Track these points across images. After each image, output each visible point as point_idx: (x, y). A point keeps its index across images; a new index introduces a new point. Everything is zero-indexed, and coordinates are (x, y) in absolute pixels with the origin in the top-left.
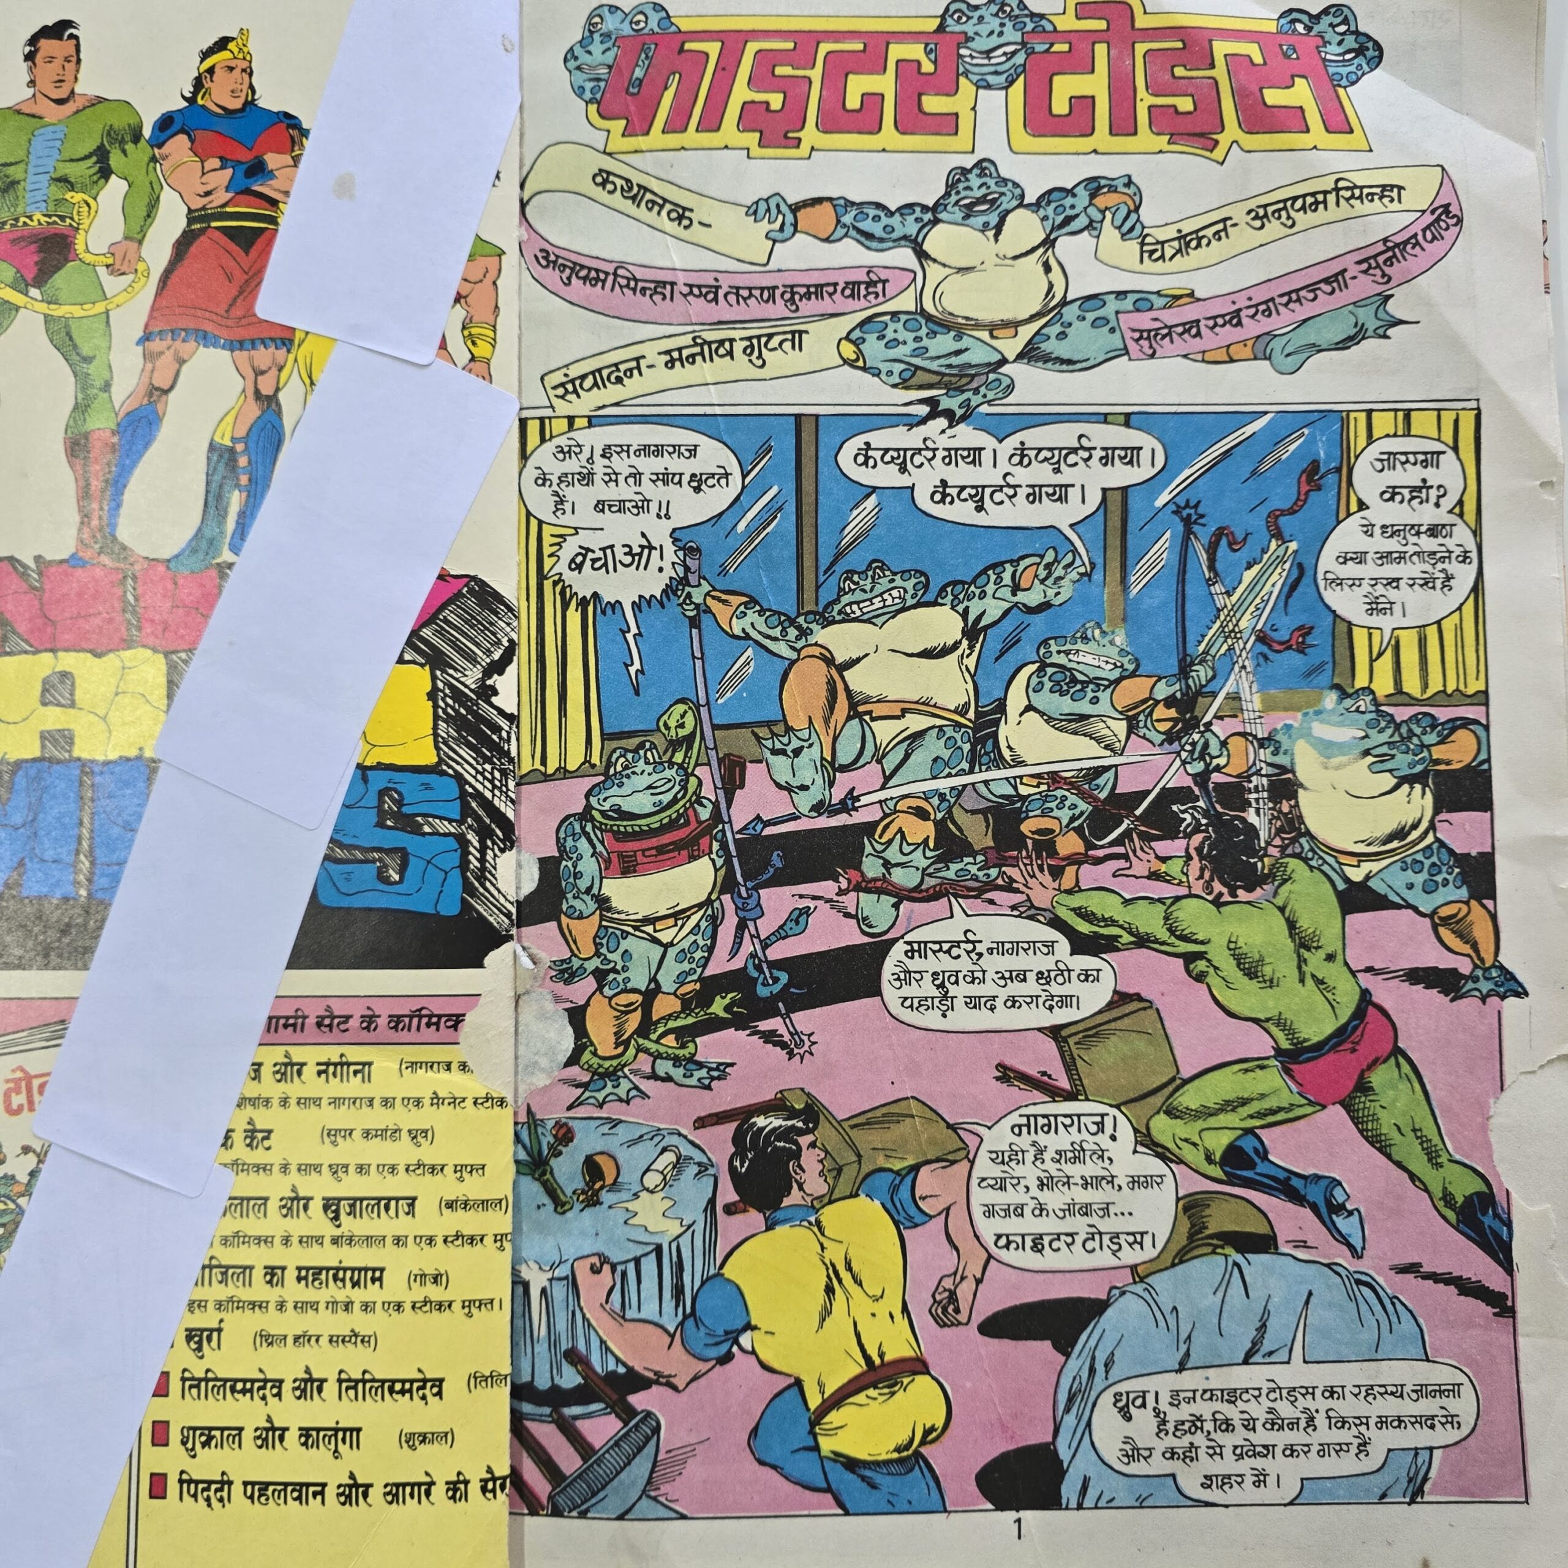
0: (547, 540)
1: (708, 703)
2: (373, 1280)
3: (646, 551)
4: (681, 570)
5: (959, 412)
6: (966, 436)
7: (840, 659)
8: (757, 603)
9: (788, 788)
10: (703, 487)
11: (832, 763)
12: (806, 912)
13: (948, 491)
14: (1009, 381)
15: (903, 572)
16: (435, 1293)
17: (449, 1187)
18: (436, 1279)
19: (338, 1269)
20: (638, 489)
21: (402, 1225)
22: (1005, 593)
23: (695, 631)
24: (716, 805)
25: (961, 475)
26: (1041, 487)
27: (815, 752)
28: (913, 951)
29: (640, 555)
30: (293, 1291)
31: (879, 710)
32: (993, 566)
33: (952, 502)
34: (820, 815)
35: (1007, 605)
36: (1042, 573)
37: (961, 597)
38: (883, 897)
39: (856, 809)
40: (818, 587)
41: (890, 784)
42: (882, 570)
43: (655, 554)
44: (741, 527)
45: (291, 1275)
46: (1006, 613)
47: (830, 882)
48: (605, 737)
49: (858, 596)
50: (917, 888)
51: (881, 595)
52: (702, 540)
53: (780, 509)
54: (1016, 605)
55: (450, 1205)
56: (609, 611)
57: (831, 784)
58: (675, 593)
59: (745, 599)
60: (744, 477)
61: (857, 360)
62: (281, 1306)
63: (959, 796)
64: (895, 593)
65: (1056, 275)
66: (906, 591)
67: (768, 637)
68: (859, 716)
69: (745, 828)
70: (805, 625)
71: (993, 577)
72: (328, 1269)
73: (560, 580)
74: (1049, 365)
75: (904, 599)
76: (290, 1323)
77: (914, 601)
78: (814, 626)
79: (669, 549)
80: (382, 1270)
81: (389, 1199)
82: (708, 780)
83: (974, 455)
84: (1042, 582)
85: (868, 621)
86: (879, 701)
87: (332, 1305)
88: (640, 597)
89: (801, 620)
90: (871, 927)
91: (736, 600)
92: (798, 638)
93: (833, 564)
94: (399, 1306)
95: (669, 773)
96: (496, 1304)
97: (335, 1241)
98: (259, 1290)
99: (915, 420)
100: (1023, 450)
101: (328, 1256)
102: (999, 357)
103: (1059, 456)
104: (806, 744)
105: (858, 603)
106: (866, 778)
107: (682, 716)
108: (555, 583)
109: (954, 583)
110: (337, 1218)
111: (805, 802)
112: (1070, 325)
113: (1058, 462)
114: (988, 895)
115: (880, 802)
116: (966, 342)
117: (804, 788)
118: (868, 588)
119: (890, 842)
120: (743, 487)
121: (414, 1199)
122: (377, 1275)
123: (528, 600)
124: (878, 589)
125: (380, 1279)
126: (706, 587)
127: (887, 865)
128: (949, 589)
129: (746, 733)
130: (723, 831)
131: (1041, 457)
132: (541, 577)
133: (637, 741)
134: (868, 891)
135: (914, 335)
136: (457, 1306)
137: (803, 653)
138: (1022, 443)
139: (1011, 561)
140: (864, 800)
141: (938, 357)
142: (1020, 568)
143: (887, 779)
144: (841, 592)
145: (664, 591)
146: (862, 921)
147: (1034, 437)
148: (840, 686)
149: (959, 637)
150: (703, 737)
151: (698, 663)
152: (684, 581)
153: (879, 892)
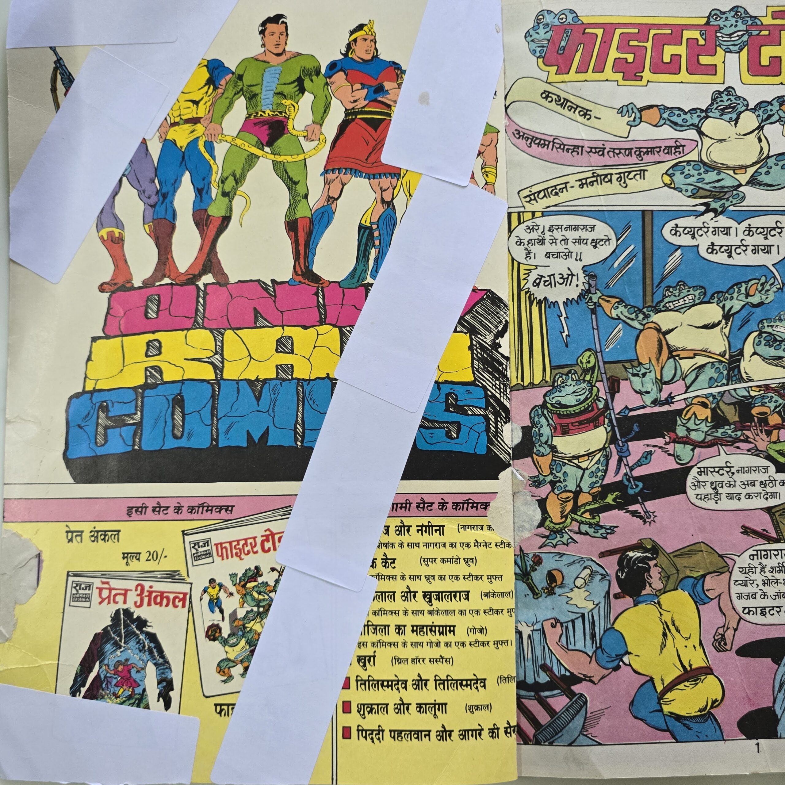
0: (522, 272)
1: (601, 351)
2: (450, 631)
3: (570, 277)
4: (587, 286)
5: (720, 210)
6: (723, 221)
7: (664, 329)
8: (624, 302)
9: (640, 393)
10: (598, 245)
11: (661, 380)
12: (650, 453)
13: (715, 247)
14: (742, 195)
15: (694, 287)
16: (481, 637)
17: (485, 586)
18: (481, 631)
19: (432, 626)
20: (566, 247)
21: (463, 605)
22: (742, 297)
23: (594, 316)
24: (606, 401)
25: (721, 240)
26: (758, 246)
27: (652, 375)
28: (701, 472)
29: (567, 278)
30: (410, 637)
31: (683, 354)
32: (736, 284)
33: (716, 253)
34: (656, 406)
35: (743, 303)
36: (760, 288)
37: (721, 299)
38: (687, 446)
39: (673, 403)
40: (653, 294)
41: (689, 390)
42: (684, 286)
43: (575, 278)
44: (616, 265)
45: (409, 629)
46: (743, 307)
47: (661, 439)
48: (552, 368)
49: (672, 298)
50: (703, 442)
51: (683, 298)
52: (598, 271)
53: (635, 256)
54: (747, 303)
55: (486, 595)
56: (552, 306)
57: (661, 390)
58: (584, 297)
59: (618, 300)
60: (617, 240)
61: (671, 184)
62: (404, 644)
63: (722, 396)
64: (690, 297)
65: (764, 143)
66: (695, 296)
67: (629, 318)
68: (673, 357)
69: (620, 412)
70: (647, 313)
71: (737, 290)
72: (427, 626)
73: (528, 291)
74: (762, 187)
75: (694, 300)
76: (410, 653)
77: (699, 301)
78: (651, 313)
79: (581, 275)
80: (454, 626)
81: (456, 592)
82: (602, 388)
83: (727, 231)
84: (760, 292)
85: (677, 311)
86: (683, 350)
87: (430, 644)
88: (567, 299)
89: (645, 310)
90: (681, 460)
91: (613, 300)
92: (644, 319)
93: (660, 283)
94: (463, 644)
95: (584, 385)
96: (509, 642)
97: (430, 612)
98: (393, 636)
99: (699, 213)
100: (750, 228)
101: (427, 620)
102: (738, 183)
103: (767, 232)
104: (648, 371)
105: (672, 302)
106: (677, 388)
107: (589, 357)
108: (526, 293)
109: (718, 292)
110: (430, 601)
111: (648, 399)
112: (771, 168)
113: (766, 234)
114: (737, 445)
115: (684, 399)
116: (722, 176)
117: (648, 392)
118: (677, 294)
119: (689, 419)
120: (617, 246)
121: (468, 592)
122: (452, 629)
123: (513, 301)
124: (682, 295)
125: (454, 631)
126: (599, 294)
127: (688, 430)
128: (716, 295)
129: (620, 365)
130: (610, 414)
131: (758, 232)
132: (519, 290)
133: (567, 370)
134: (679, 443)
135: (697, 172)
136: (491, 644)
137: (646, 326)
138: (749, 225)
139: (745, 282)
140: (677, 398)
141: (710, 183)
142: (749, 285)
143: (688, 388)
144: (664, 296)
145: (579, 296)
146: (677, 457)
147: (756, 222)
148: (664, 343)
149: (720, 318)
150: (599, 368)
151: (596, 331)
152: (588, 291)
153: (685, 443)
